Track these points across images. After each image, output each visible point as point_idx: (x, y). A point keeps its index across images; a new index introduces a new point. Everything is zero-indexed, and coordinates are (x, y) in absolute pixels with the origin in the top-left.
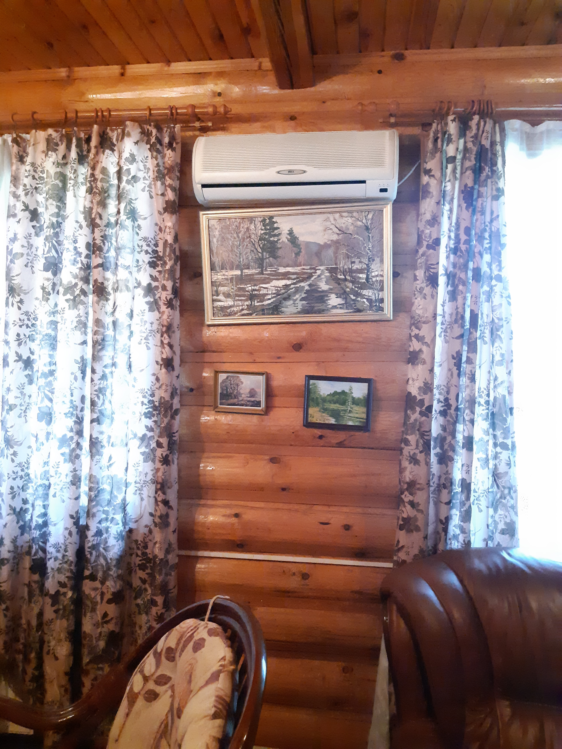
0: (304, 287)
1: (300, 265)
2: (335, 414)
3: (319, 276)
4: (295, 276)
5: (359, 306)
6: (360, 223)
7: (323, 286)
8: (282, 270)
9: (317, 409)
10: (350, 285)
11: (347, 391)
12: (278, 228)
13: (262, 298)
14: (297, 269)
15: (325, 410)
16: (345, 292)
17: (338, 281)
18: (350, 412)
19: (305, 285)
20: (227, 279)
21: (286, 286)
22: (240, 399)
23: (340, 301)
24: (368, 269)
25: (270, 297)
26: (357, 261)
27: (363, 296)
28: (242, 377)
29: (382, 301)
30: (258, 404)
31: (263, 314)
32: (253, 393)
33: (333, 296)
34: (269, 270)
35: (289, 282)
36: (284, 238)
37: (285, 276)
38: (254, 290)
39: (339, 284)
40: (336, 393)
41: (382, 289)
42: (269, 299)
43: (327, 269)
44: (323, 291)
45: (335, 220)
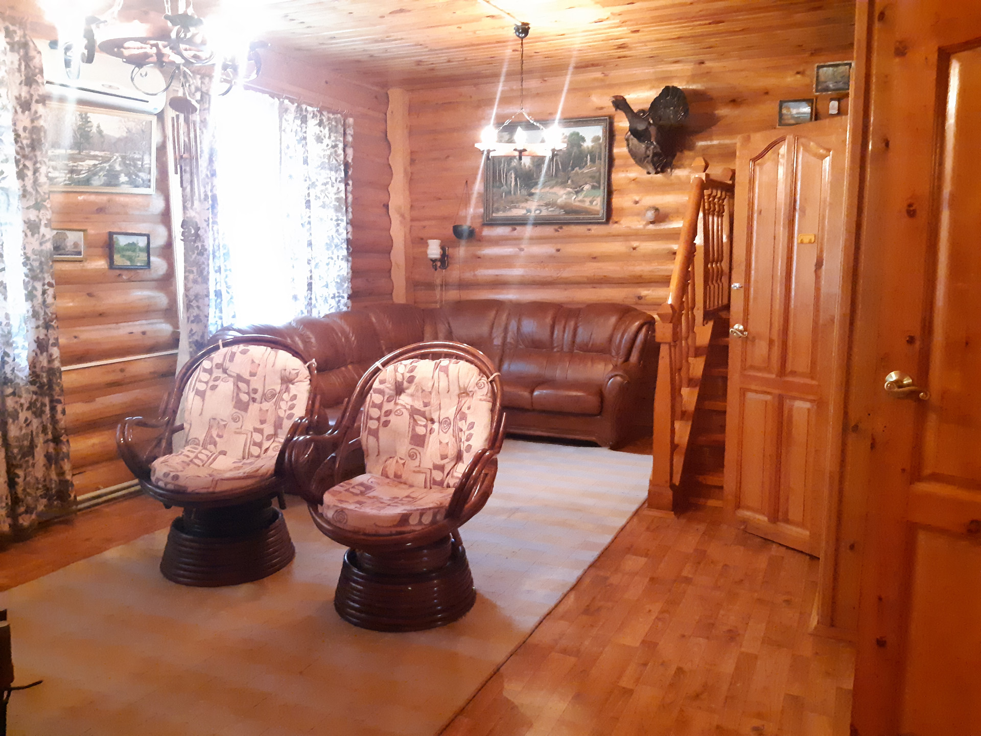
0: (105, 167)
1: (104, 151)
2: (130, 259)
3: (115, 160)
4: (100, 158)
5: (137, 183)
6: (138, 127)
7: (118, 168)
8: (92, 153)
9: (119, 255)
10: (133, 168)
11: (135, 242)
12: (90, 122)
13: (78, 172)
14: (102, 154)
15: (123, 256)
16: (130, 172)
17: (125, 164)
18: (138, 256)
19: (106, 165)
20: (55, 156)
21: (95, 165)
22: (67, 250)
23: (126, 179)
24: (142, 160)
25: (83, 172)
26: (137, 152)
27: (138, 176)
28: (68, 233)
29: (150, 181)
30: (79, 253)
31: (79, 185)
32: (76, 245)
33: (123, 175)
34: (84, 153)
35: (97, 162)
36: (94, 130)
37: (94, 157)
38: (73, 166)
39: (127, 167)
40: (129, 244)
41: (150, 173)
42: (84, 174)
43: (120, 156)
44: (117, 171)
45: (125, 122)
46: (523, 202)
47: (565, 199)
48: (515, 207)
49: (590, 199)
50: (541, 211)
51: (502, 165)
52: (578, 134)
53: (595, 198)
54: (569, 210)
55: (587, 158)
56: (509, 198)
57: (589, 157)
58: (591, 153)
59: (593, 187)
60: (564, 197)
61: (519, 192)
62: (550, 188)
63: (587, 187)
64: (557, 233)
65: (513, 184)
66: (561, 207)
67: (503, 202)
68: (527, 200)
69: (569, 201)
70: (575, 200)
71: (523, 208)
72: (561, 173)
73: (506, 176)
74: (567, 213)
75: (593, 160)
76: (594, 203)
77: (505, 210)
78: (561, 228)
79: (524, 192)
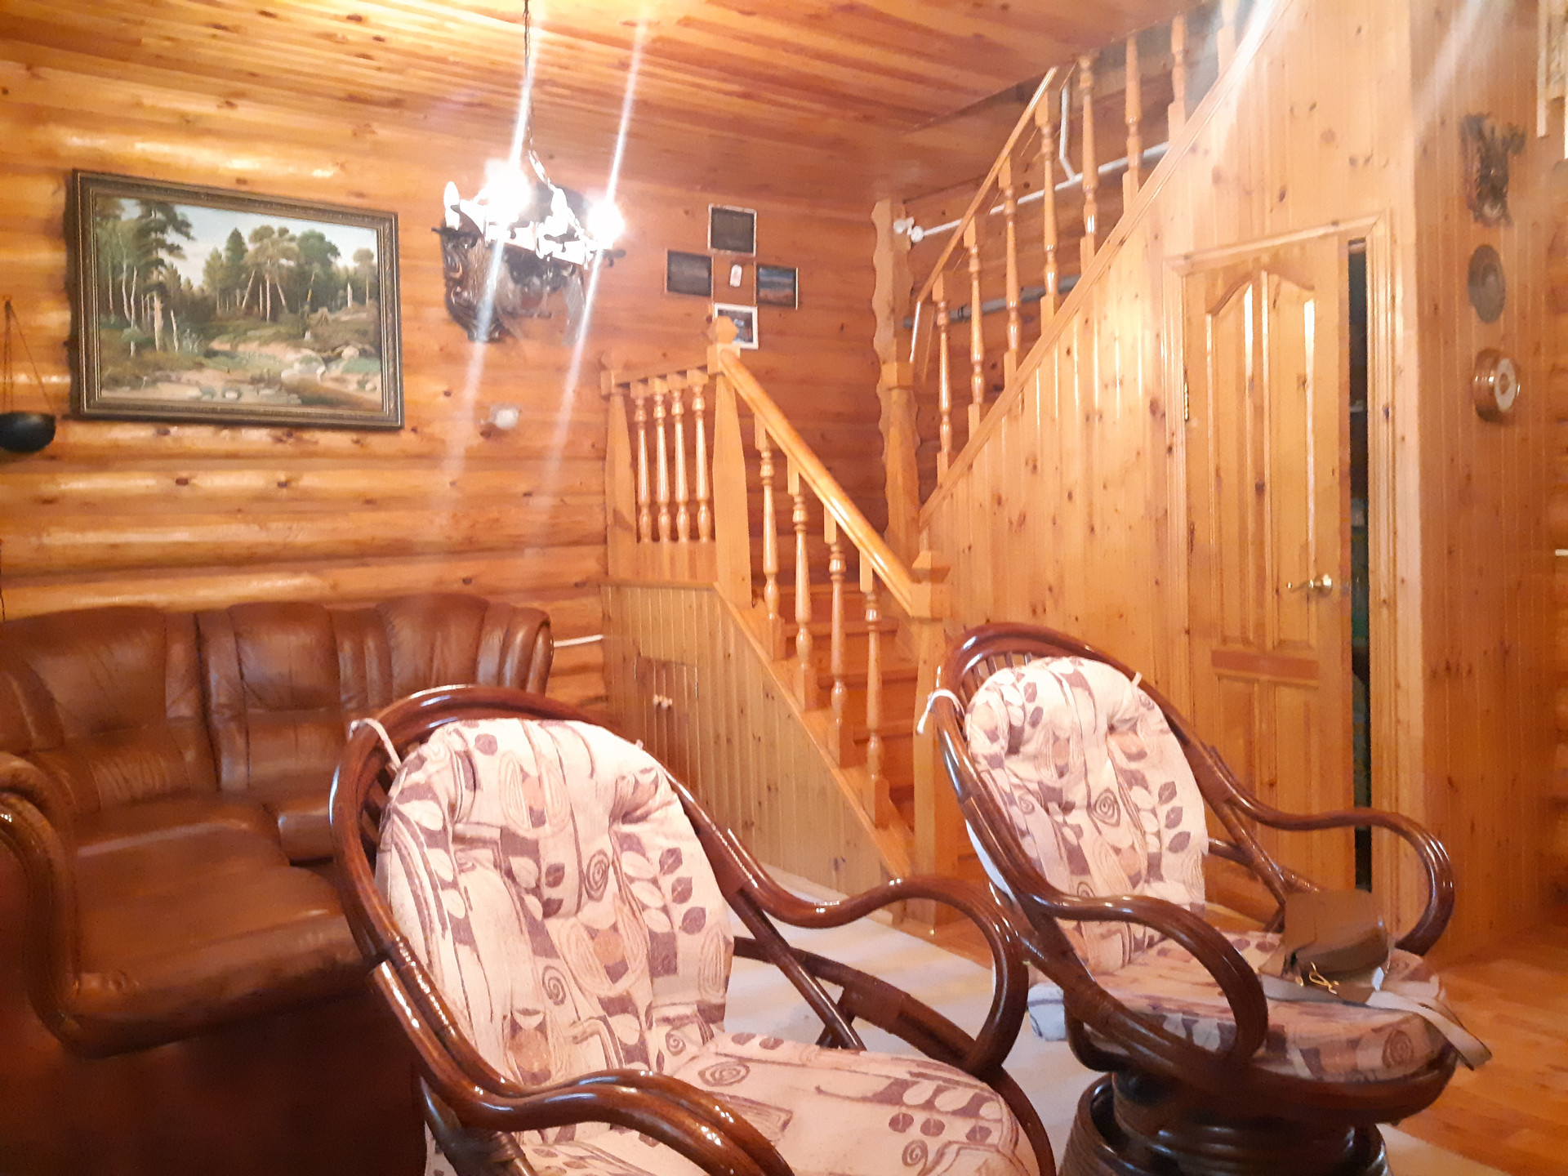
46: (189, 369)
47: (300, 372)
48: (168, 380)
49: (360, 377)
50: (240, 395)
51: (124, 276)
52: (321, 238)
53: (370, 377)
54: (310, 396)
55: (345, 289)
56: (148, 356)
57: (349, 288)
58: (354, 281)
59: (363, 353)
60: (297, 366)
61: (176, 344)
62: (260, 345)
63: (349, 352)
64: (280, 447)
65: (158, 323)
66: (291, 389)
67: (129, 364)
68: (200, 366)
69: (308, 376)
70: (323, 376)
71: (189, 383)
72: (286, 315)
73: (137, 302)
74: (307, 402)
75: (359, 298)
76: (369, 386)
77: (136, 382)
78: (290, 435)
79: (191, 345)
